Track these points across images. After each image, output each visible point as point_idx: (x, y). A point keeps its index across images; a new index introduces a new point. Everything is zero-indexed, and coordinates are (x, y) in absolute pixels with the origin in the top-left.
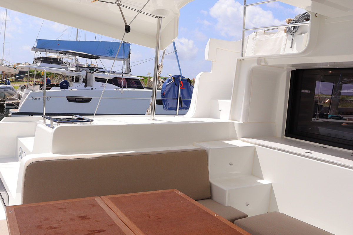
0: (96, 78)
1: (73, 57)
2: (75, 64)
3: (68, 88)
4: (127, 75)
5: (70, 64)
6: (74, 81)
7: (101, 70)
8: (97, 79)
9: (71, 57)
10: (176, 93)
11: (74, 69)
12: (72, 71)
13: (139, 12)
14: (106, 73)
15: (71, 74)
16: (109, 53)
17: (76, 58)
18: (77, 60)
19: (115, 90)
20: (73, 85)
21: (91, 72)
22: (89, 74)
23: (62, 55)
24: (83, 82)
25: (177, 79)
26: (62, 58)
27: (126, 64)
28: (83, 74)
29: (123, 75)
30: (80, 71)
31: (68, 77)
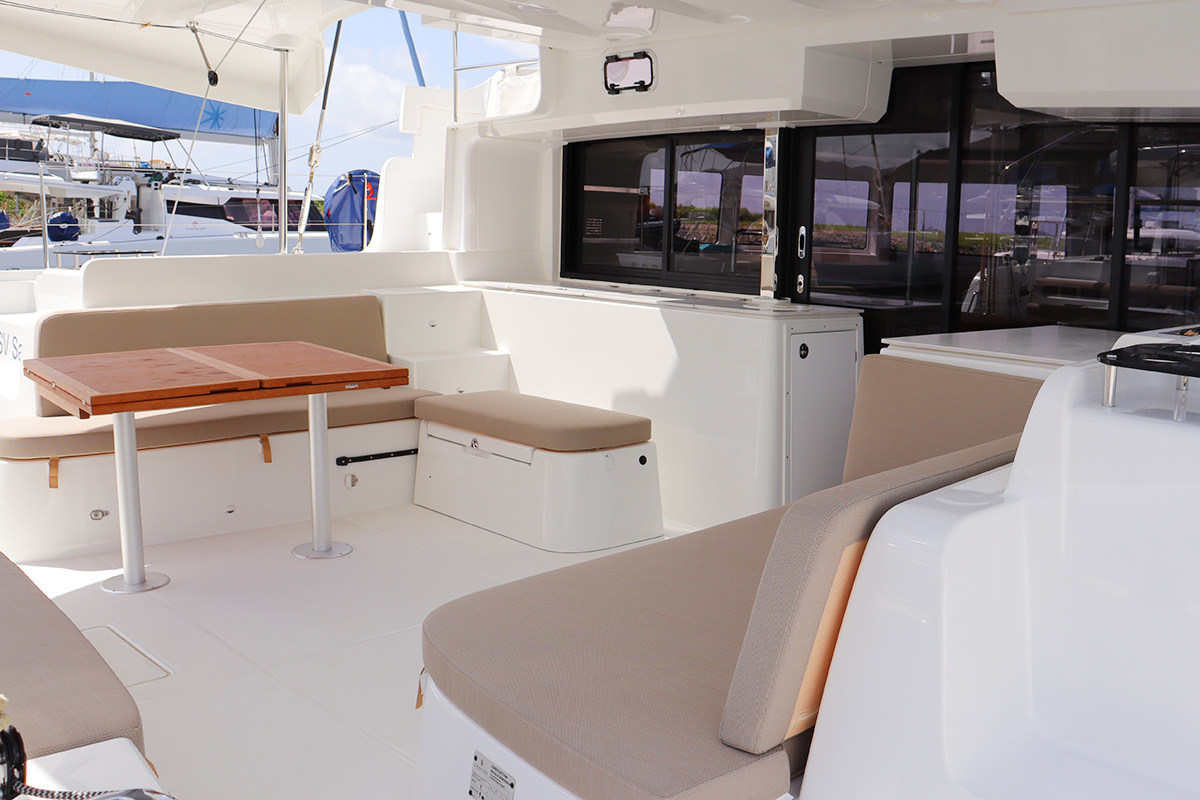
0: (169, 203)
1: (82, 137)
2: (91, 161)
3: (76, 239)
4: (273, 188)
5: (71, 161)
6: (97, 215)
7: (185, 177)
8: (176, 207)
9: (76, 135)
10: (358, 211)
11: (93, 175)
12: (86, 182)
13: (236, 40)
14: (202, 186)
15: (82, 193)
16: (210, 119)
17: (93, 140)
18: (98, 146)
19: (236, 237)
20: (93, 228)
21: (153, 183)
22: (144, 190)
23: (45, 131)
24: (126, 218)
25: (358, 179)
26: (45, 141)
27: (267, 153)
28: (125, 193)
29: (258, 190)
30: (114, 181)
31: (74, 202)
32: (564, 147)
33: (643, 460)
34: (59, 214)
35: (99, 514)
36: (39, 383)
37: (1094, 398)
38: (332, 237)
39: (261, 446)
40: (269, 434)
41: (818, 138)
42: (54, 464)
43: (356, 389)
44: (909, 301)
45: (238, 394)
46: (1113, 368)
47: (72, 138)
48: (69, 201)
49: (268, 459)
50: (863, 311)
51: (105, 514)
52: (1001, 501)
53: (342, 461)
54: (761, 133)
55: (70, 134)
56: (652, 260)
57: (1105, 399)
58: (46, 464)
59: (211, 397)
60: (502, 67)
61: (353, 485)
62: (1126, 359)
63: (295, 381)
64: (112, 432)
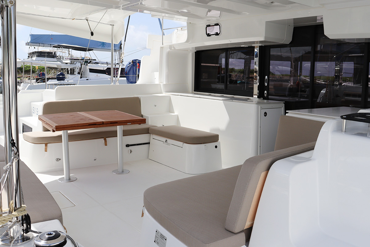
0: (90, 69)
1: (66, 50)
2: (68, 58)
5: (63, 58)
6: (70, 73)
7: (94, 61)
8: (92, 71)
10: (135, 72)
11: (69, 61)
12: (67, 63)
13: (99, 22)
14: (99, 64)
15: (66, 67)
16: (102, 45)
17: (69, 51)
18: (70, 53)
19: (109, 79)
20: (69, 77)
21: (85, 64)
22: (83, 66)
23: (56, 49)
24: (78, 74)
25: (135, 62)
26: (56, 52)
27: (118, 54)
28: (78, 66)
29: (115, 65)
30: (75, 63)
31: (64, 69)
32: (195, 52)
33: (216, 147)
34: (59, 73)
35: (58, 160)
36: (42, 122)
37: (339, 129)
38: (127, 79)
39: (104, 141)
40: (106, 137)
41: (271, 49)
42: (46, 145)
43: (130, 124)
44: (299, 99)
45: (96, 125)
46: (345, 120)
47: (64, 51)
48: (62, 69)
49: (106, 145)
50: (284, 102)
51: (60, 159)
52: (311, 160)
53: (128, 146)
54: (254, 47)
55: (63, 50)
56: (221, 86)
57: (343, 129)
58: (44, 145)
59: (89, 126)
60: (177, 28)
61: (131, 153)
62: (349, 117)
63: (113, 122)
64: (62, 136)
